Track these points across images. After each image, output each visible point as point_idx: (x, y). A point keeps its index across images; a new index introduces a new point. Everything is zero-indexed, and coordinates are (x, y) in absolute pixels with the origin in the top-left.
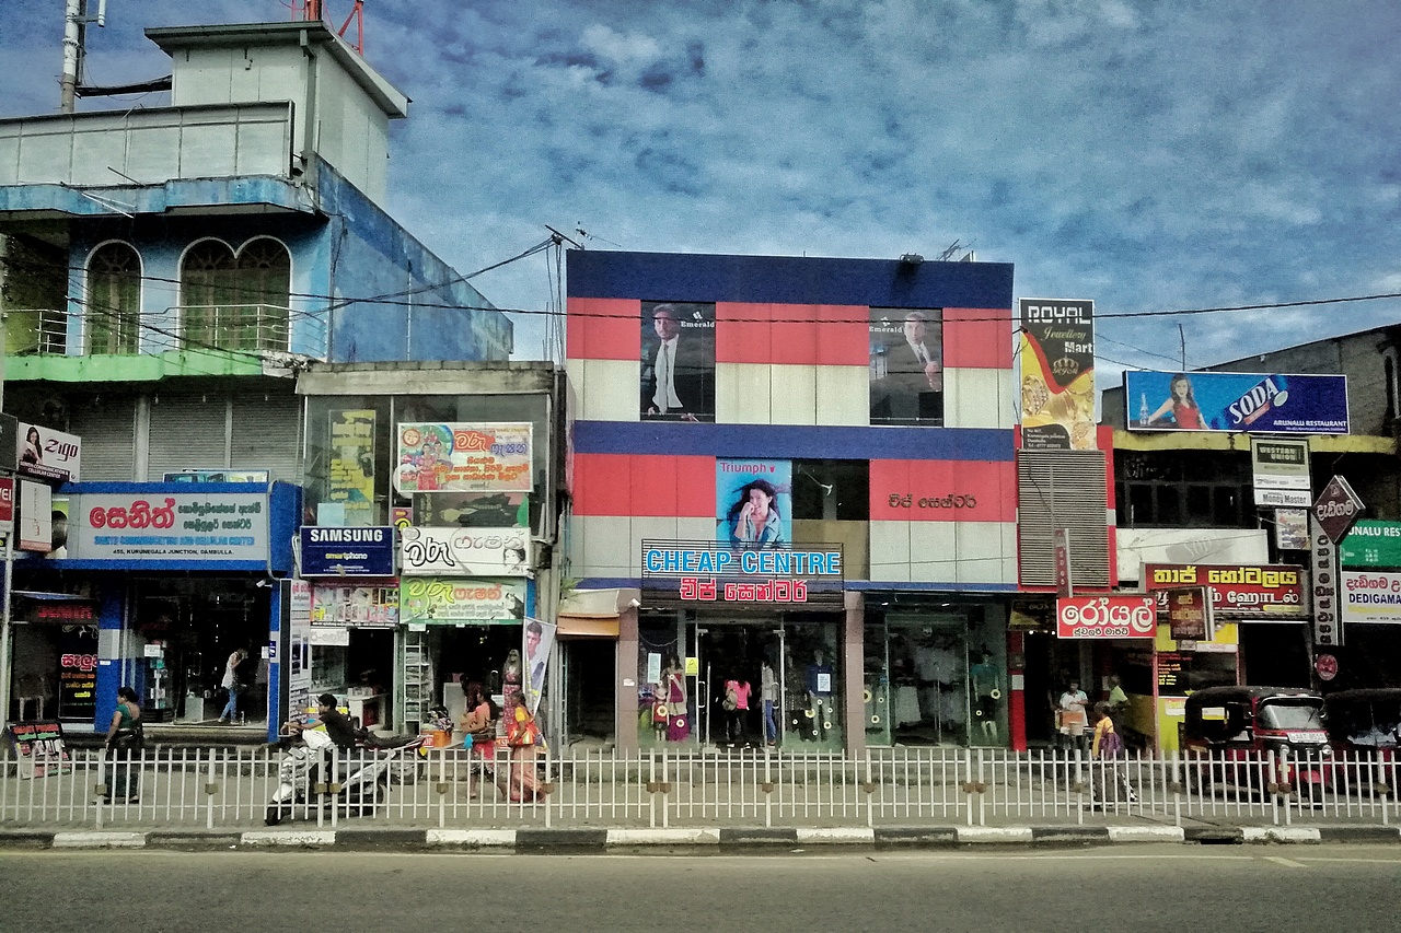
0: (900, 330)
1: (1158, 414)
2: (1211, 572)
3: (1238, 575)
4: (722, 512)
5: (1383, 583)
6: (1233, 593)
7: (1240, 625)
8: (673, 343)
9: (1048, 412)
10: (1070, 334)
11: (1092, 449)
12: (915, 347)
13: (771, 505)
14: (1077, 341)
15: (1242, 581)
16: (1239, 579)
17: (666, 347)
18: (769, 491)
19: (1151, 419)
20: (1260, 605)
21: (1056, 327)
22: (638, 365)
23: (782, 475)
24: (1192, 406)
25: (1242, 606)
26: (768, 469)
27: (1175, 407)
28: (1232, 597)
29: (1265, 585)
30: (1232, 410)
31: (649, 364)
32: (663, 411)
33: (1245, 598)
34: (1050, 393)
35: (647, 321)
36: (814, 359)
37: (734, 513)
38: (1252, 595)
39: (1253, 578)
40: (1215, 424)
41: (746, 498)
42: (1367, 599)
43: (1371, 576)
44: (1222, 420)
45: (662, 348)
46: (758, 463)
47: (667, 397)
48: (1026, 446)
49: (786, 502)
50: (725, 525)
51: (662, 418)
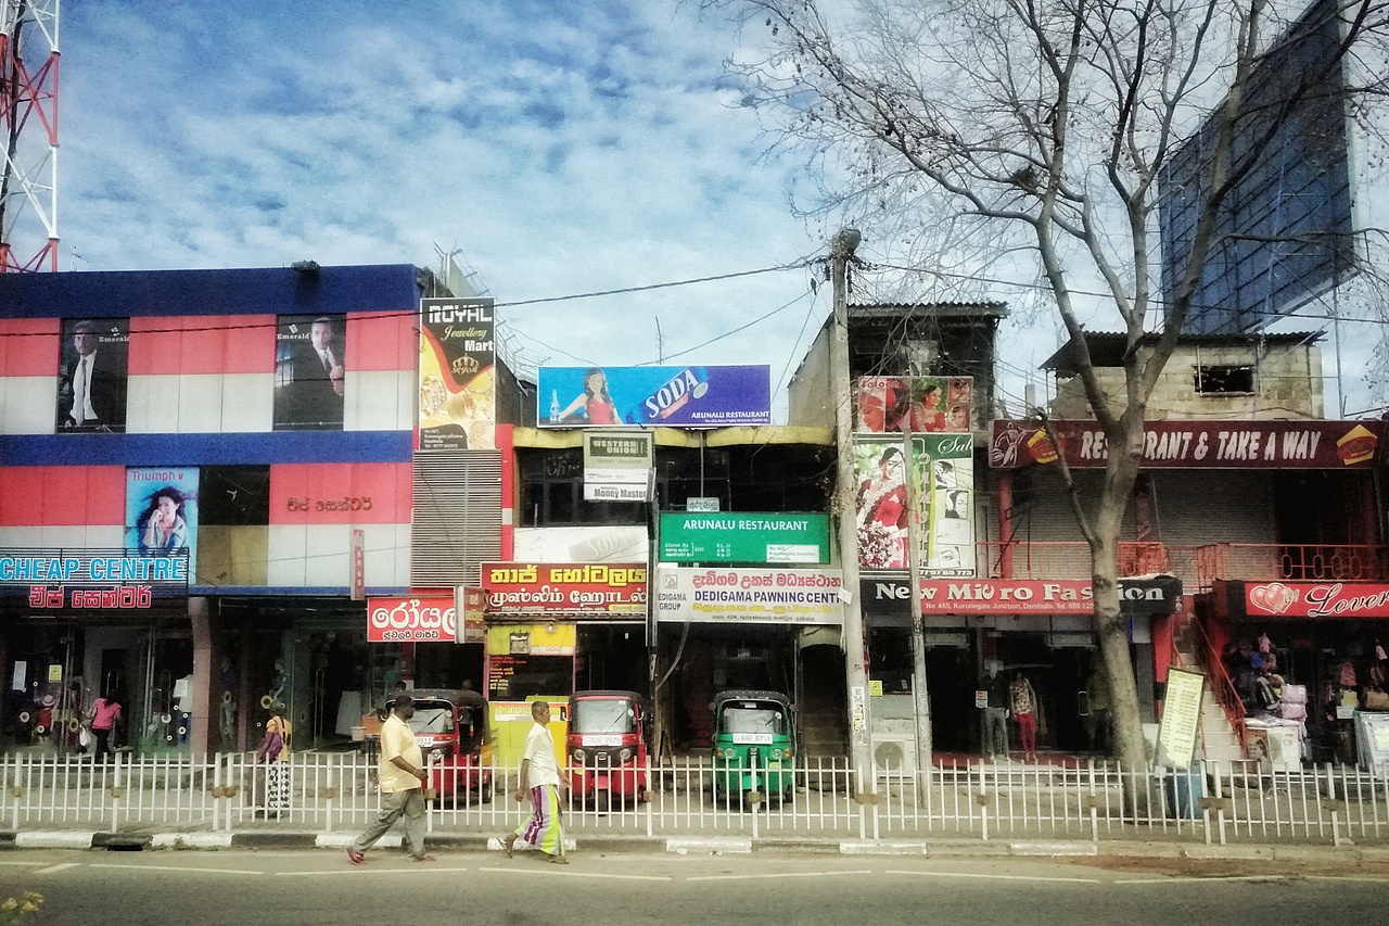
0: (307, 337)
1: (570, 409)
2: (553, 571)
3: (583, 573)
4: (131, 520)
5: (732, 580)
6: (576, 593)
7: (578, 626)
8: (90, 359)
9: (447, 413)
10: (471, 333)
11: (489, 448)
12: (321, 352)
13: (179, 512)
14: (477, 339)
15: (586, 580)
16: (583, 578)
17: (85, 363)
18: (177, 497)
19: (563, 415)
20: (606, 605)
21: (457, 326)
22: (53, 381)
23: (188, 481)
24: (606, 400)
25: (585, 606)
26: (177, 476)
27: (588, 402)
28: (575, 597)
29: (612, 583)
30: (649, 404)
31: (66, 379)
32: (79, 423)
33: (590, 597)
34: (449, 393)
35: (65, 338)
36: (222, 369)
37: (143, 521)
38: (597, 595)
39: (599, 576)
40: (629, 419)
41: (155, 505)
42: (714, 596)
43: (720, 572)
44: (637, 413)
45: (81, 363)
46: (167, 471)
47: (83, 410)
48: (423, 447)
49: (192, 509)
50: (134, 534)
51: (78, 430)
